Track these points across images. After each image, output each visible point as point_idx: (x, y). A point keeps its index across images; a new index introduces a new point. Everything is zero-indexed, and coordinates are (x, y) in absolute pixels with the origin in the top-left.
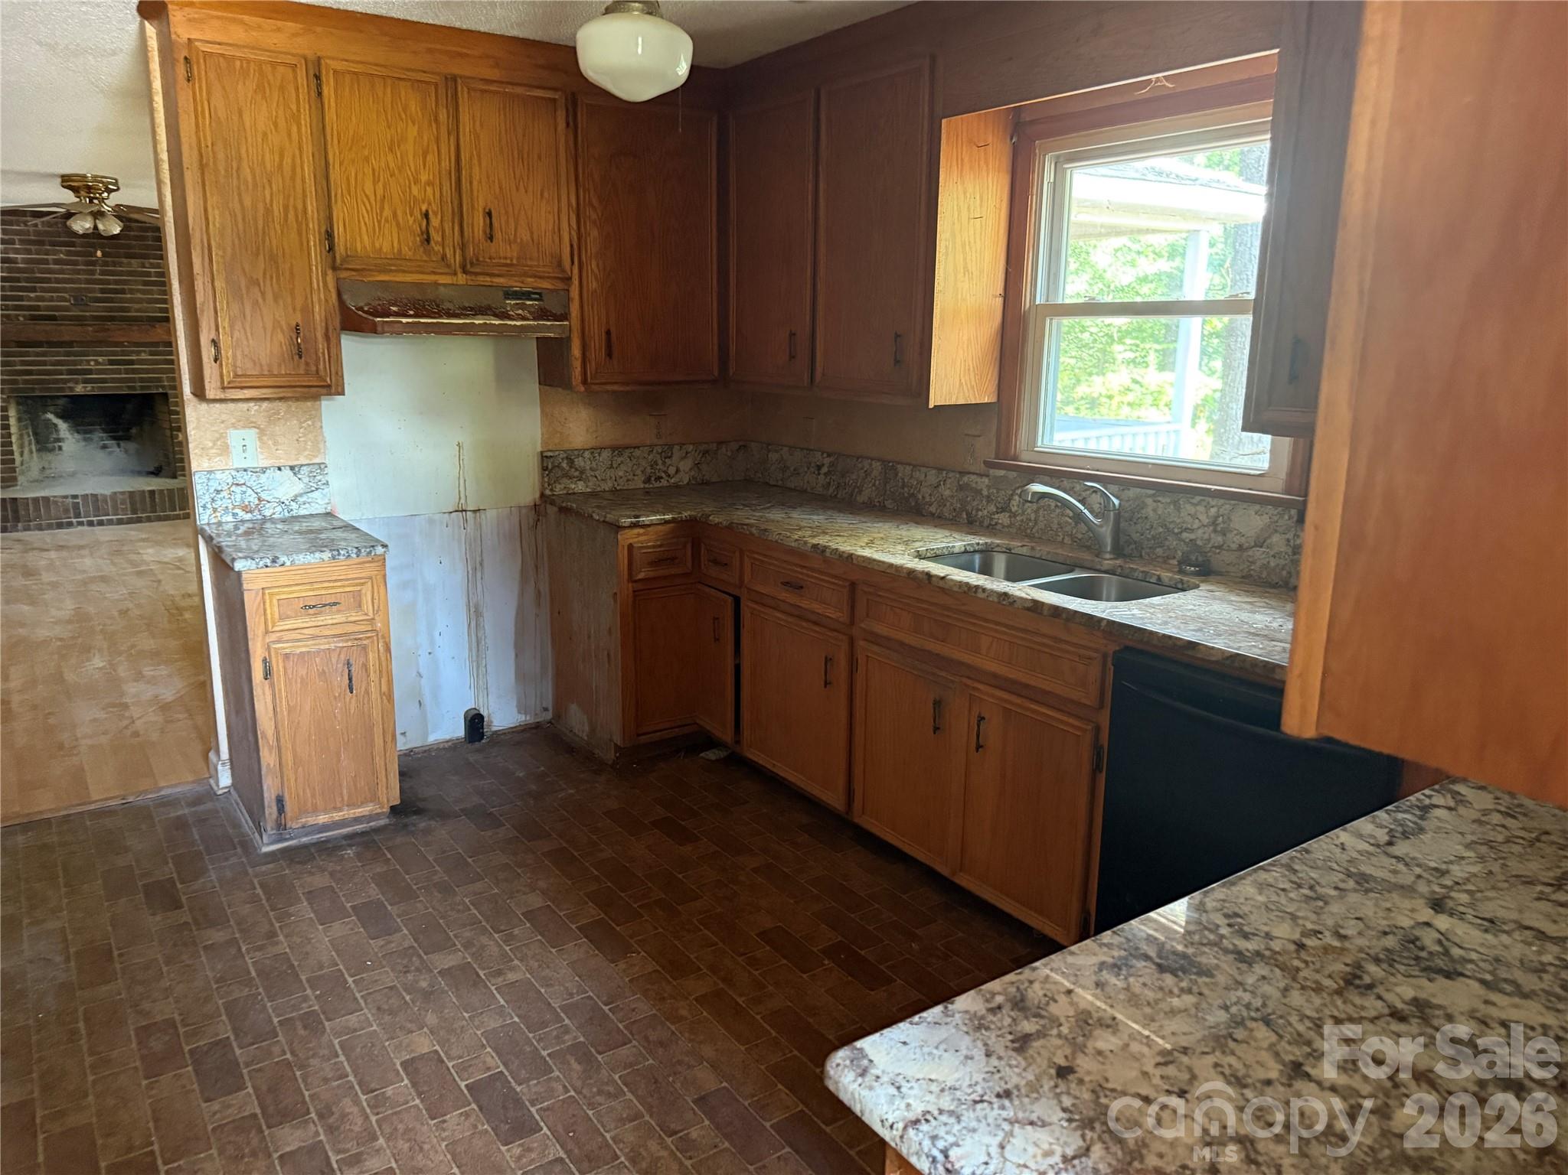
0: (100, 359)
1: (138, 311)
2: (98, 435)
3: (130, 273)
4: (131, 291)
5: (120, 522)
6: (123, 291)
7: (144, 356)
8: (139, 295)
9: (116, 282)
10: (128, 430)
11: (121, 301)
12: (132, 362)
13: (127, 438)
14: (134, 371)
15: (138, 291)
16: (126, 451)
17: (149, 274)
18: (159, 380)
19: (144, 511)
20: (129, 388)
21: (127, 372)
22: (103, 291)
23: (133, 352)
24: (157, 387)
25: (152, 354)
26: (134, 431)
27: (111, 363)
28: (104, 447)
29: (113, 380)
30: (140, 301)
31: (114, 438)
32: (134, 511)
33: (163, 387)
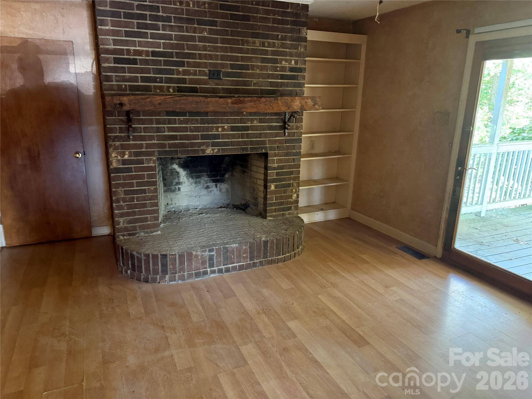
0: (226, 126)
1: (255, 85)
2: (205, 179)
3: (254, 51)
4: (253, 67)
5: (241, 268)
6: (247, 67)
7: (256, 123)
8: (258, 71)
9: (243, 59)
10: (223, 175)
11: (246, 75)
12: (247, 128)
13: (221, 181)
14: (248, 136)
15: (258, 67)
16: (220, 190)
17: (266, 52)
18: (264, 142)
19: (259, 257)
20: (242, 149)
21: (242, 136)
22: (232, 66)
23: (248, 120)
24: (262, 148)
25: (261, 121)
26: (227, 176)
27: (233, 129)
28: (207, 187)
29: (232, 144)
30: (259, 76)
31: (214, 181)
32: (251, 259)
33: (265, 148)
